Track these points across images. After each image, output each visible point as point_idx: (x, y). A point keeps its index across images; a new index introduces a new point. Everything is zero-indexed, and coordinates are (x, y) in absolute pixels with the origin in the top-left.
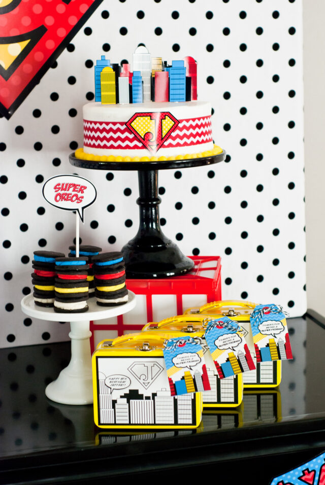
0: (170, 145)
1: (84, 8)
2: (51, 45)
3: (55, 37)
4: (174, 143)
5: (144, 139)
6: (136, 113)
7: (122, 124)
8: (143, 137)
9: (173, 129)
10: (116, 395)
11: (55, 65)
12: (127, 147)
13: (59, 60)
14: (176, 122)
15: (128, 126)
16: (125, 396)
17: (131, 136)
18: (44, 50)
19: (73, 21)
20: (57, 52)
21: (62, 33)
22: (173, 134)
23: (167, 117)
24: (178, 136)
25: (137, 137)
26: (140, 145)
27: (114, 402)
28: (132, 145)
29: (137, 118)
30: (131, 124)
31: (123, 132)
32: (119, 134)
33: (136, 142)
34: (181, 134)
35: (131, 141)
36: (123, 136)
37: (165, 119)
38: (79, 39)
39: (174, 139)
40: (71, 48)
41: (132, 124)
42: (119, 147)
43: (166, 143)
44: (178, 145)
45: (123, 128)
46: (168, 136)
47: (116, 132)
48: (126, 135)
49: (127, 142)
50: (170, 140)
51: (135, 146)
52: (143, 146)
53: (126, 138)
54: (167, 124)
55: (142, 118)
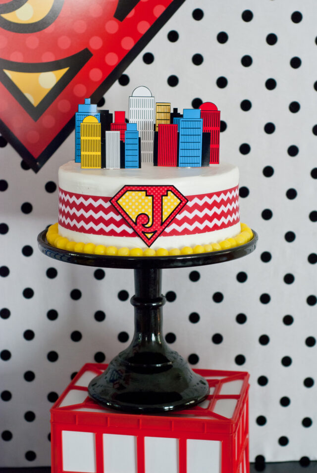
0: (174, 233)
4: (180, 229)
5: (136, 223)
6: (125, 186)
7: (106, 199)
8: (134, 220)
9: (178, 210)
12: (112, 233)
14: (183, 200)
17: (118, 218)
22: (179, 217)
23: (169, 192)
24: (185, 219)
25: (126, 220)
26: (130, 231)
28: (119, 230)
29: (128, 193)
30: (118, 202)
31: (106, 211)
32: (101, 214)
33: (124, 227)
34: (191, 216)
35: (118, 225)
36: (107, 217)
37: (167, 195)
39: (180, 223)
41: (120, 202)
42: (101, 232)
43: (168, 230)
44: (186, 232)
45: (107, 205)
46: (172, 219)
47: (96, 210)
48: (112, 215)
49: (112, 227)
50: (174, 226)
51: (124, 234)
52: (135, 234)
53: (111, 221)
54: (170, 203)
55: (134, 193)
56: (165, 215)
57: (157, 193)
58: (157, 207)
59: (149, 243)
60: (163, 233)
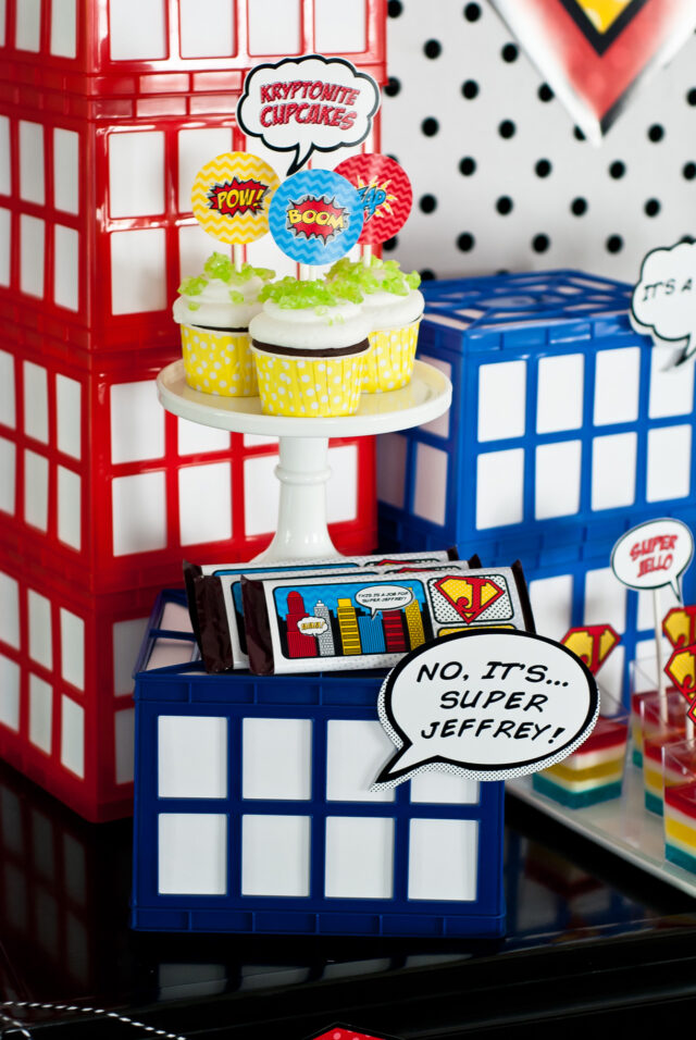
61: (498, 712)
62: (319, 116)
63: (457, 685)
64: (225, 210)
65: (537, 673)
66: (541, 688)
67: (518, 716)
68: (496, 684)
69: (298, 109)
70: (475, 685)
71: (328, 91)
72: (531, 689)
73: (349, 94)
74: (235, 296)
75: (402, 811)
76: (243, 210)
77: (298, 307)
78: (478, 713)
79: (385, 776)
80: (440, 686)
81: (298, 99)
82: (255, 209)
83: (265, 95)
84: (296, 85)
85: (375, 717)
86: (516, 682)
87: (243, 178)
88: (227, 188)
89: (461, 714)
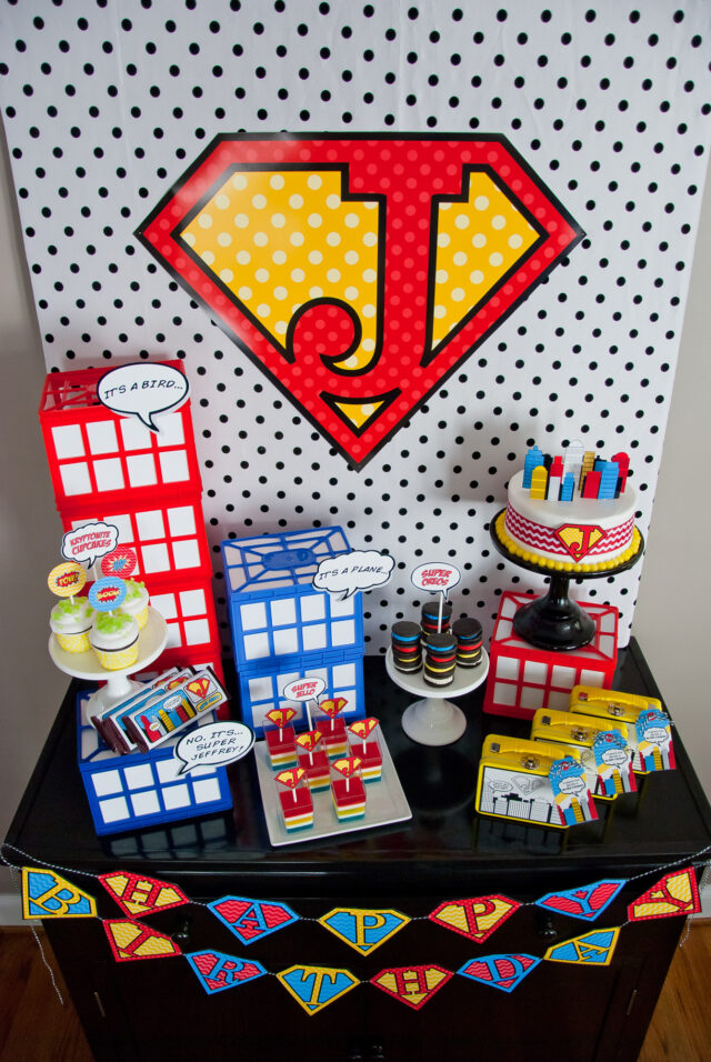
0: (595, 553)
1: (441, 372)
2: (404, 406)
3: (409, 400)
4: (600, 551)
5: (570, 548)
6: (566, 524)
7: (550, 529)
8: (569, 545)
9: (600, 539)
10: (497, 795)
11: (407, 425)
12: (552, 551)
13: (411, 421)
14: (604, 534)
15: (555, 533)
16: (506, 796)
17: (557, 543)
18: (398, 411)
19: (429, 384)
20: (411, 413)
21: (417, 395)
22: (600, 543)
23: (596, 530)
25: (562, 544)
26: (565, 551)
27: (495, 799)
28: (557, 550)
29: (566, 529)
31: (549, 537)
32: (545, 537)
33: (561, 549)
35: (557, 546)
36: (549, 540)
37: (594, 531)
38: (434, 401)
39: (600, 547)
40: (425, 410)
41: (560, 532)
42: (544, 549)
43: (592, 552)
45: (550, 533)
46: (596, 545)
47: (542, 534)
48: (553, 540)
49: (552, 547)
50: (595, 549)
51: (560, 552)
52: (568, 554)
53: (552, 543)
54: (595, 536)
55: (571, 529)
56: (591, 543)
57: (587, 530)
58: (586, 538)
59: (577, 560)
60: (588, 554)
61: (219, 747)
62: (95, 545)
63: (202, 742)
64: (64, 585)
65: (231, 732)
66: (233, 736)
67: (226, 746)
68: (216, 738)
69: (87, 545)
70: (209, 740)
71: (98, 535)
72: (229, 738)
73: (108, 533)
74: (76, 619)
75: (189, 781)
76: (71, 583)
77: (111, 633)
78: (212, 749)
79: (181, 773)
80: (195, 744)
81: (86, 541)
82: (76, 581)
83: (72, 543)
84: (84, 537)
85: (173, 757)
86: (224, 736)
87: (68, 572)
88: (63, 577)
89: (205, 751)
